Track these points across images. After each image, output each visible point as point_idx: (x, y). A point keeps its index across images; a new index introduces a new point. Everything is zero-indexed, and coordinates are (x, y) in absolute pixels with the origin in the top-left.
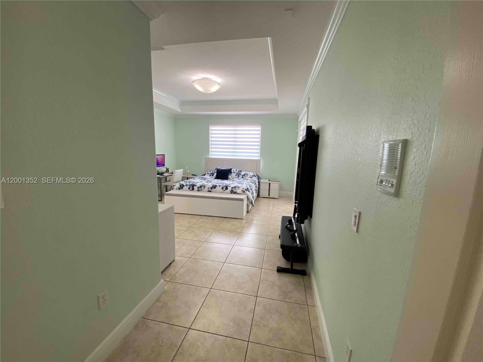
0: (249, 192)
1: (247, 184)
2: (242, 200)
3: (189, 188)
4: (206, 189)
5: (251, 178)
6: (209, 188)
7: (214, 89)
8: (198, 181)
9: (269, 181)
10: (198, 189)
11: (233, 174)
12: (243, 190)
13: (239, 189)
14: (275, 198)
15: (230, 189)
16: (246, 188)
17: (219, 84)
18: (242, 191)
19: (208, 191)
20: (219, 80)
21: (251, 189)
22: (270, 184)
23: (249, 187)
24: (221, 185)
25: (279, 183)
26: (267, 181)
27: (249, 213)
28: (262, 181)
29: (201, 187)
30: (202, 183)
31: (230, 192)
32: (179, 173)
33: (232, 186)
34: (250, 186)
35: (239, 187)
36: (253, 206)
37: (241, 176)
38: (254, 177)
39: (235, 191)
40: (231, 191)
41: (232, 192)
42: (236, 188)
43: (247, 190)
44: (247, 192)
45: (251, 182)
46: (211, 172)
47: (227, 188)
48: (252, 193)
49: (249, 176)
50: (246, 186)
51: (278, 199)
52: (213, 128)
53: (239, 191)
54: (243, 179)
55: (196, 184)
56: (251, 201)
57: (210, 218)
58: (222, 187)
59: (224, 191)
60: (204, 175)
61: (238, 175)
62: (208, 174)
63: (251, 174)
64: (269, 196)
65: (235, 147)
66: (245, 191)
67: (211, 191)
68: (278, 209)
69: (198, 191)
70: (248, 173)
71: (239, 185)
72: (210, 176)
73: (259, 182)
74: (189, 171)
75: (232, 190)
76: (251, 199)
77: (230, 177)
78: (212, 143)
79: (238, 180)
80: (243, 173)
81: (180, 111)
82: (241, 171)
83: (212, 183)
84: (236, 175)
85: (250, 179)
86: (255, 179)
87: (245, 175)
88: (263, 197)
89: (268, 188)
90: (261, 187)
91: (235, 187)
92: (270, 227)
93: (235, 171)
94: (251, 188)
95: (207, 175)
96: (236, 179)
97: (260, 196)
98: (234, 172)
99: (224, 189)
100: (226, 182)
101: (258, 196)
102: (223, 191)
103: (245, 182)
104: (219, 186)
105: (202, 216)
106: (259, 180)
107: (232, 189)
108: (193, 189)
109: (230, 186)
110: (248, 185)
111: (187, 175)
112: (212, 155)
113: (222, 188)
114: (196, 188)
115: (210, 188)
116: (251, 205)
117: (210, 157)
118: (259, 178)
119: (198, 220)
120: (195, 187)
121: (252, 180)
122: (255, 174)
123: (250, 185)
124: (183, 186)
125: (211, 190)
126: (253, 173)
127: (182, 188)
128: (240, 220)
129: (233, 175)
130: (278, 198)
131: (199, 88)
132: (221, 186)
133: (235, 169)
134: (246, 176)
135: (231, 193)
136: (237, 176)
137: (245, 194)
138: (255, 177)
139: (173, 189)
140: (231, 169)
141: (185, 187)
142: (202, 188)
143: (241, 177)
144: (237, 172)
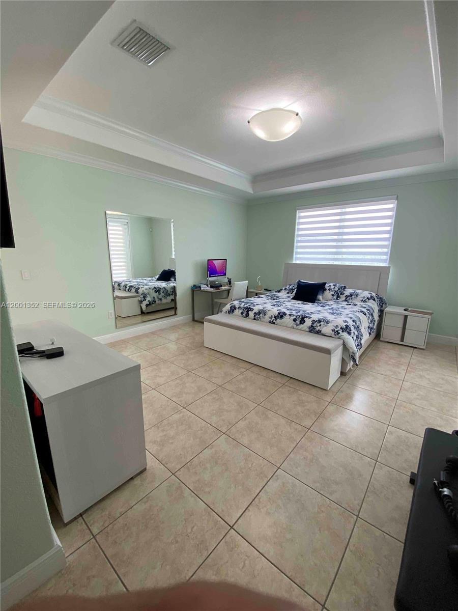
0: (349, 333)
1: (351, 315)
2: (328, 352)
3: (242, 313)
4: (267, 318)
5: (365, 301)
6: (271, 316)
7: (289, 128)
8: (260, 303)
9: (405, 310)
10: (255, 316)
11: (327, 292)
12: (336, 330)
13: (326, 326)
14: (416, 348)
15: (308, 322)
16: (344, 325)
17: (297, 115)
18: (333, 330)
19: (270, 322)
20: (298, 107)
21: (357, 328)
22: (406, 317)
23: (351, 323)
24: (294, 313)
25: (430, 317)
26: (400, 310)
27: (345, 376)
28: (388, 309)
29: (259, 313)
30: (265, 305)
31: (308, 330)
32: (240, 286)
33: (315, 317)
34: (354, 321)
35: (328, 322)
36: (357, 365)
37: (343, 297)
38: (371, 301)
39: (317, 329)
40: (310, 328)
41: (312, 330)
42: (322, 323)
43: (347, 329)
44: (345, 335)
45: (362, 312)
46: (291, 287)
47: (303, 321)
48: (359, 337)
49: (359, 298)
50: (345, 321)
51: (423, 349)
52: (302, 214)
53: (327, 330)
54: (347, 303)
55: (254, 308)
56: (351, 354)
57: (264, 373)
58: (295, 317)
59: (297, 325)
60: (279, 291)
61: (338, 295)
62: (285, 289)
63: (366, 294)
64: (402, 340)
65: (340, 244)
66: (340, 332)
67: (274, 323)
68: (421, 377)
69: (255, 319)
70: (359, 291)
71: (330, 317)
72: (288, 293)
73: (381, 312)
74: (260, 284)
75: (312, 326)
76: (351, 351)
77: (320, 297)
78: (299, 239)
79: (335, 306)
80: (348, 292)
81: (252, 192)
82: (345, 288)
83: (279, 308)
84: (333, 295)
85: (362, 303)
86: (375, 306)
87: (351, 295)
88: (388, 342)
89: (401, 325)
90: (387, 321)
91: (320, 321)
93: (332, 287)
94: (358, 323)
95: (283, 291)
96: (330, 303)
97: (381, 339)
98: (330, 290)
99: (298, 322)
100: (309, 307)
101: (378, 336)
102: (295, 326)
103: (347, 311)
104: (290, 315)
105: (252, 365)
106: (382, 306)
107: (313, 323)
108: (247, 315)
109: (310, 318)
110: (351, 318)
111: (257, 290)
112: (297, 259)
113: (295, 320)
114: (251, 314)
115: (273, 316)
116: (352, 363)
117: (294, 262)
118: (382, 303)
119: (242, 373)
120: (250, 312)
121: (365, 307)
122: (374, 294)
123: (355, 319)
124: (235, 308)
125: (274, 321)
126: (370, 294)
127: (233, 311)
128: (320, 393)
129: (328, 294)
130: (424, 347)
131: (261, 133)
132: (294, 315)
133: (332, 284)
134: (353, 297)
135: (310, 331)
136: (335, 297)
137: (339, 338)
138: (374, 300)
139: (221, 312)
140: (325, 283)
141: (237, 310)
142: (261, 315)
143: (344, 299)
144: (336, 289)
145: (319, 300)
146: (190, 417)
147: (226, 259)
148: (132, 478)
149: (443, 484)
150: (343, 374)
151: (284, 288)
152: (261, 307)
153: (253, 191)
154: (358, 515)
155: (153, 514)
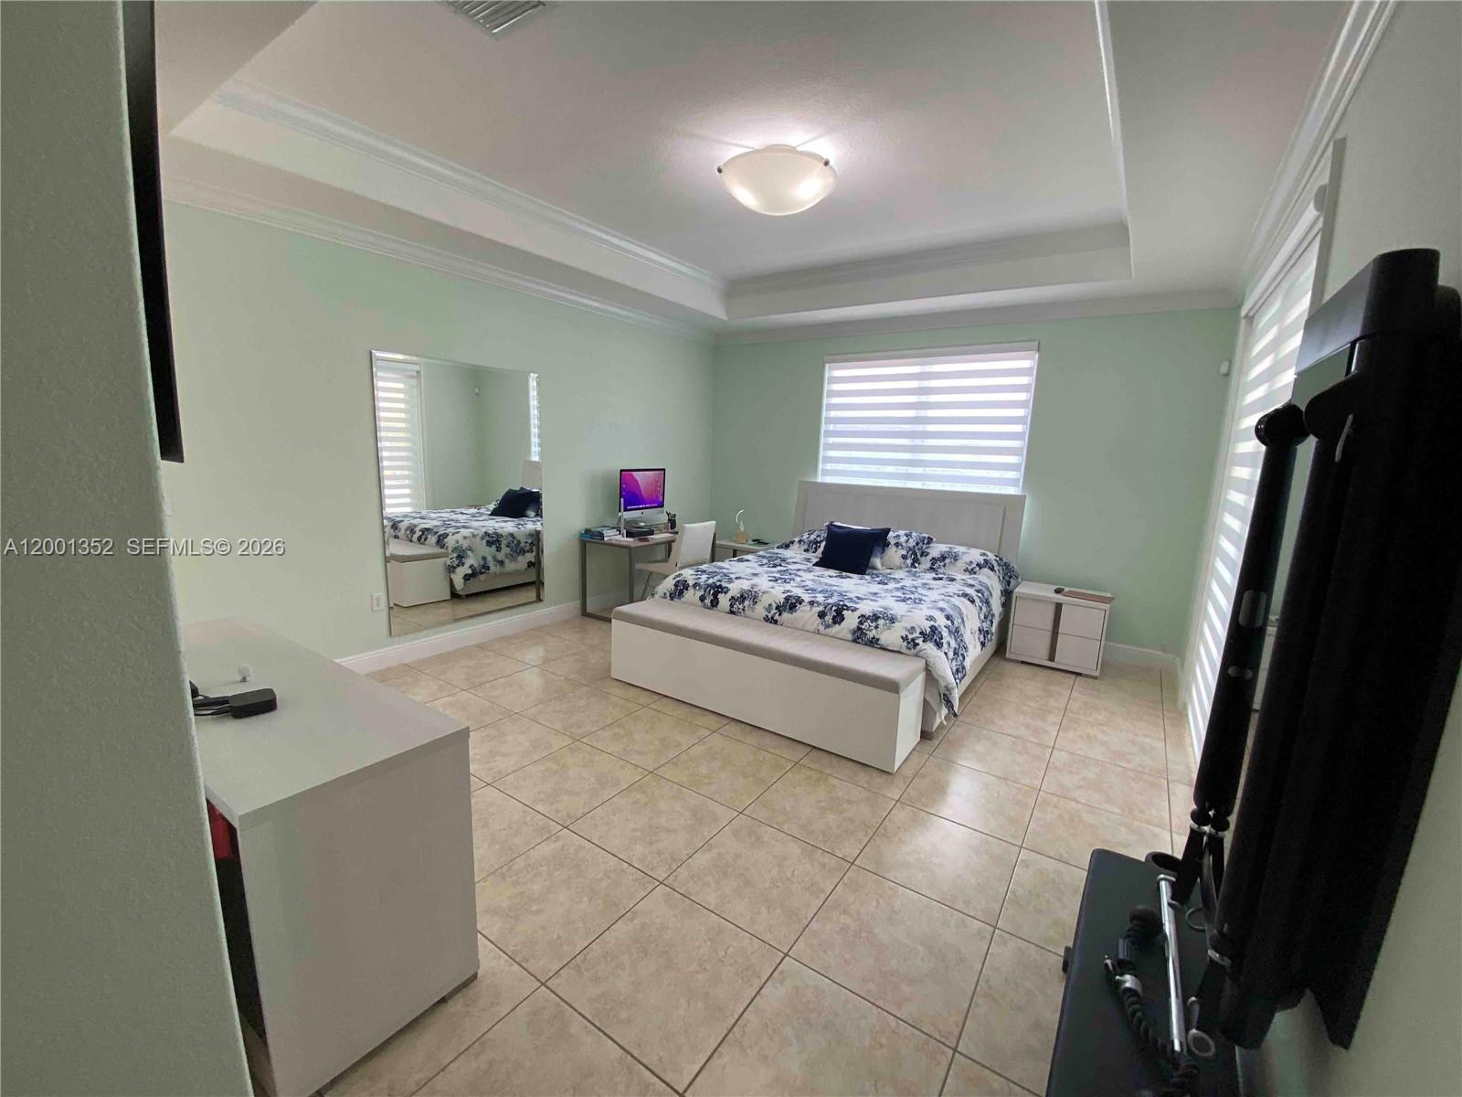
0: (939, 645)
1: (942, 604)
2: (892, 687)
3: (702, 599)
4: (760, 610)
5: (972, 572)
6: (770, 605)
7: (809, 191)
8: (745, 573)
9: (1058, 591)
10: (732, 606)
11: (892, 551)
12: (910, 637)
13: (889, 628)
14: (1080, 674)
15: (851, 621)
16: (926, 626)
17: (827, 163)
18: (905, 639)
19: (767, 619)
20: (827, 147)
21: (956, 633)
22: (1059, 607)
23: (941, 622)
24: (820, 598)
25: (1107, 606)
26: (1047, 592)
27: (930, 740)
28: (1022, 589)
29: (742, 598)
30: (756, 580)
31: (850, 637)
32: (697, 534)
33: (866, 608)
34: (948, 617)
35: (893, 620)
36: (955, 715)
37: (926, 563)
38: (986, 570)
39: (871, 634)
40: (854, 632)
41: (859, 636)
42: (881, 622)
43: (933, 635)
44: (929, 648)
45: (965, 595)
46: (812, 537)
47: (838, 618)
48: (959, 653)
49: (961, 564)
50: (931, 618)
51: (1095, 678)
52: (837, 373)
53: (891, 637)
54: (934, 575)
55: (730, 586)
56: (943, 690)
57: (752, 738)
58: (821, 608)
59: (828, 626)
60: (787, 546)
61: (915, 556)
62: (800, 542)
63: (975, 555)
64: (1052, 658)
65: (918, 442)
66: (920, 641)
67: (776, 622)
68: (1090, 739)
69: (732, 612)
70: (960, 549)
71: (899, 609)
72: (806, 551)
73: (1007, 594)
74: (742, 529)
75: (859, 629)
76: (943, 684)
77: (877, 561)
78: (831, 427)
79: (908, 582)
80: (936, 550)
81: (725, 318)
82: (930, 540)
83: (788, 587)
84: (904, 557)
85: (966, 576)
86: (992, 582)
87: (943, 558)
88: (1023, 662)
89: (1049, 625)
90: (1019, 615)
91: (875, 617)
92: (1026, 864)
93: (903, 539)
94: (957, 622)
95: (796, 545)
96: (898, 574)
97: (1008, 655)
98: (897, 545)
99: (829, 618)
100: (852, 585)
101: (1001, 649)
102: (821, 628)
103: (933, 595)
104: (812, 603)
105: (725, 721)
106: (1009, 583)
107: (861, 623)
108: (715, 603)
109: (854, 610)
110: (942, 610)
111: (734, 541)
112: (826, 472)
113: (822, 615)
114: (724, 600)
115: (774, 606)
116: (945, 711)
117: (820, 479)
118: (1009, 575)
119: (701, 740)
120: (721, 596)
121: (971, 586)
122: (991, 556)
123: (951, 612)
124: (686, 586)
125: (777, 617)
126: (984, 554)
127: (681, 593)
128: (879, 780)
129: (894, 554)
130: (1097, 674)
131: (746, 197)
132: (819, 604)
133: (902, 533)
134: (947, 561)
135: (855, 641)
136: (909, 562)
137: (917, 655)
138: (992, 569)
139: (653, 595)
140: (888, 531)
141: (691, 591)
142: (746, 603)
143: (929, 565)
144: (912, 543)
145: (874, 568)
146: (580, 847)
147: (664, 470)
148: (443, 1000)
149: (1123, 967)
150: (925, 735)
151: (797, 540)
152: (745, 585)
153: (728, 315)
154: (957, 1047)
155: (496, 1082)
